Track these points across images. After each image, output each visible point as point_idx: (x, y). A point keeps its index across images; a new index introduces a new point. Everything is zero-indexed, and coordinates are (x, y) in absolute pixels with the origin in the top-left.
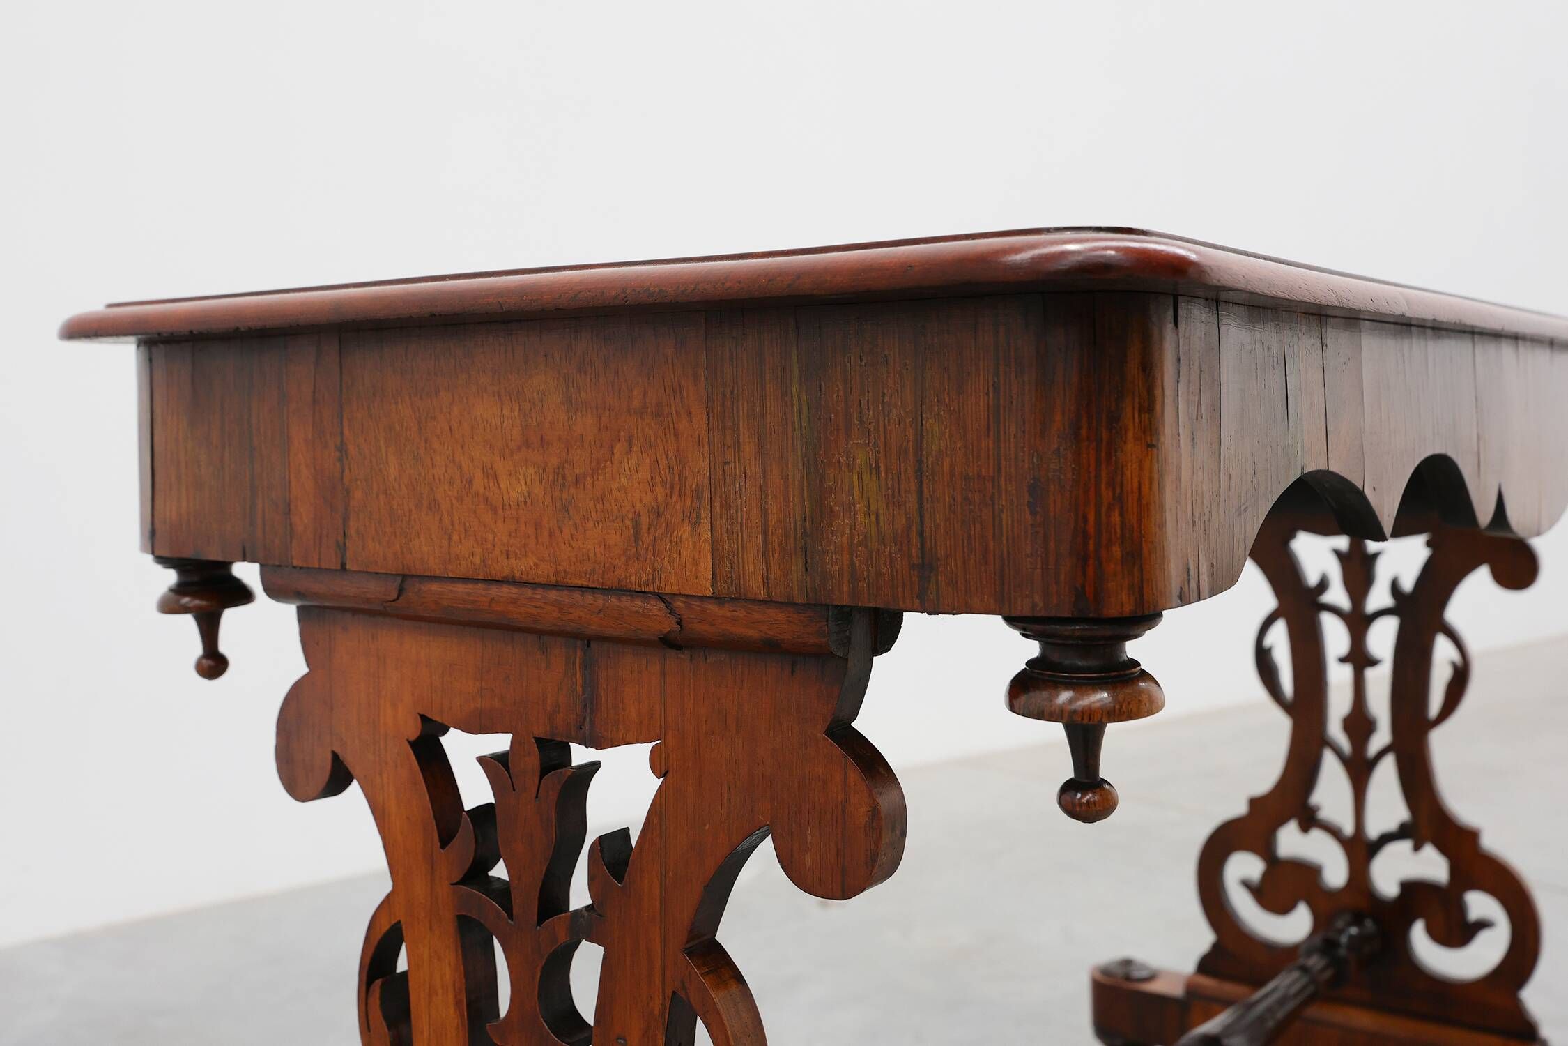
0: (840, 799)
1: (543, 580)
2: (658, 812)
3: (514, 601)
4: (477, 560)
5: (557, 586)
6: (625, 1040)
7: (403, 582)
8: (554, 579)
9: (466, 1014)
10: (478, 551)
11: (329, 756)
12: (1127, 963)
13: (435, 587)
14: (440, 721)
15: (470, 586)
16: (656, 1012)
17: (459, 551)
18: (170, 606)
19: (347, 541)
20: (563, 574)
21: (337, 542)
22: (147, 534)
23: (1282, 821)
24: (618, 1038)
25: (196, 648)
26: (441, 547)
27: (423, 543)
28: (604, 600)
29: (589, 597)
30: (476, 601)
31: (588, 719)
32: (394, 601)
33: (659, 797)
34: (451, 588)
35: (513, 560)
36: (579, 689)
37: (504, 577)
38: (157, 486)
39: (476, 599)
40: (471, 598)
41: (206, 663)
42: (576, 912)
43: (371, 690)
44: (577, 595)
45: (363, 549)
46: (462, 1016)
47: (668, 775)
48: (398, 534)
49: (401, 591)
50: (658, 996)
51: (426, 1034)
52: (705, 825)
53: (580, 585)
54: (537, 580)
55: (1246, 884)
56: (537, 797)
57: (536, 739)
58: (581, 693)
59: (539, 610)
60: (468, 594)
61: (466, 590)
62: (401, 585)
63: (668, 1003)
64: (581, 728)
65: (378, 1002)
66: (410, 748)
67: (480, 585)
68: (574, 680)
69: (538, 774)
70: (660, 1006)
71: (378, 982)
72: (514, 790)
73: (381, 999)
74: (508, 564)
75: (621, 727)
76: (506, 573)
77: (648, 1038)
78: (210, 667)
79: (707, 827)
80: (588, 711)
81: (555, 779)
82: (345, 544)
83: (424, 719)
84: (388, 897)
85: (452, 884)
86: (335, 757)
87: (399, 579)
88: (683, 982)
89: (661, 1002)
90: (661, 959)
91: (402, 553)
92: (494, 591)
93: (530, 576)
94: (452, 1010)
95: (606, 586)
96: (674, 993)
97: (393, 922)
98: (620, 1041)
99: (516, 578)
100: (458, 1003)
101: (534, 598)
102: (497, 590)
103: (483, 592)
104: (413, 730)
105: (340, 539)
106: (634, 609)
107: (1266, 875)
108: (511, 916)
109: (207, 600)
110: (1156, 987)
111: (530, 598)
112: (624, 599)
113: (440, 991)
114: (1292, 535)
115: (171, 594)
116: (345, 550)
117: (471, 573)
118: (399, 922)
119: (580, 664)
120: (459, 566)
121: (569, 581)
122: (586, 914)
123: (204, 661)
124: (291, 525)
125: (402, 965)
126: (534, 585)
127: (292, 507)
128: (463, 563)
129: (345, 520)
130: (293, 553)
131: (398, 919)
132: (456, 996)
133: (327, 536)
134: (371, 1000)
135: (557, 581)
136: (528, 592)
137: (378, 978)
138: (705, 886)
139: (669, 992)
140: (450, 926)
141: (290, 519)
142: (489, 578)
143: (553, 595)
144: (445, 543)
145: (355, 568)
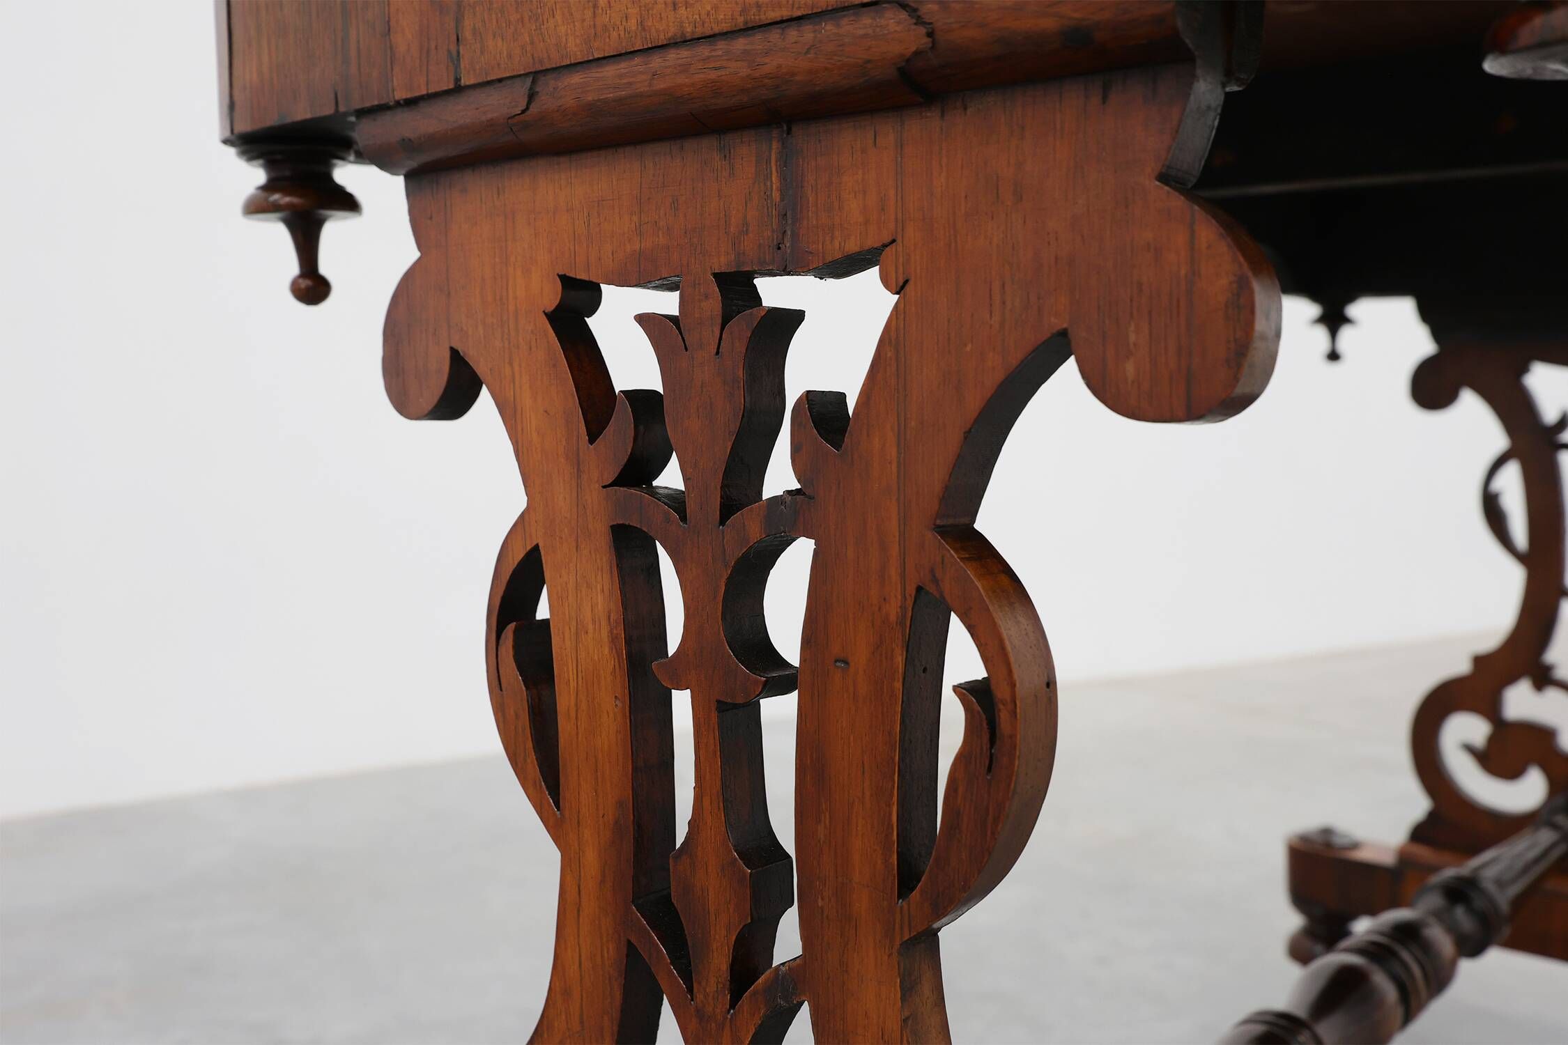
0: (1183, 272)
1: (725, 27)
2: (893, 341)
3: (684, 68)
4: (632, 24)
5: (749, 30)
6: (846, 663)
7: (534, 82)
8: (741, 20)
9: (624, 652)
10: (633, 11)
11: (447, 354)
12: (1327, 832)
13: (576, 79)
14: (587, 279)
15: (623, 65)
16: (893, 618)
17: (607, 20)
18: (257, 207)
19: (461, 48)
20: (754, 10)
21: (449, 51)
22: (226, 109)
23: (1512, 679)
24: (836, 661)
25: (292, 267)
26: (583, 21)
27: (560, 22)
28: (815, 31)
29: (792, 33)
30: (630, 84)
31: (789, 233)
32: (523, 112)
33: (895, 317)
34: (597, 75)
35: (682, 11)
36: (776, 195)
37: (669, 39)
38: (235, 47)
39: (632, 80)
40: (625, 81)
41: (305, 283)
42: (774, 499)
43: (497, 260)
44: (774, 35)
45: (482, 53)
46: (619, 656)
47: (908, 288)
48: (526, 19)
49: (531, 96)
50: (896, 597)
51: (573, 684)
52: (966, 345)
53: (779, 19)
54: (717, 30)
55: (1470, 749)
56: (717, 353)
57: (715, 275)
58: (778, 200)
59: (719, 73)
60: (621, 76)
61: (618, 71)
62: (531, 89)
63: (910, 603)
64: (779, 248)
65: (511, 652)
66: (547, 322)
67: (637, 60)
68: (769, 184)
69: (719, 321)
70: (899, 610)
71: (512, 626)
72: (686, 349)
73: (514, 647)
74: (676, 18)
75: (837, 233)
76: (673, 30)
77: (881, 655)
78: (308, 289)
79: (968, 348)
80: (790, 221)
81: (742, 326)
82: (458, 53)
83: (567, 282)
84: (522, 516)
85: (604, 487)
86: (455, 353)
87: (529, 81)
88: (932, 571)
89: (899, 604)
90: (899, 545)
91: (532, 43)
92: (656, 61)
93: (706, 25)
94: (606, 651)
95: (817, 8)
96: (919, 589)
97: (529, 548)
98: (838, 664)
99: (688, 35)
100: (613, 639)
101: (713, 56)
102: (660, 60)
103: (641, 69)
104: (551, 296)
105: (453, 48)
106: (861, 32)
107: (1492, 740)
108: (684, 518)
109: (300, 196)
110: (1364, 855)
111: (708, 58)
112: (844, 21)
113: (591, 627)
114: (1525, 369)
115: (259, 192)
116: (459, 60)
117: (624, 44)
118: (537, 546)
119: (776, 162)
120: (607, 40)
121: (763, 17)
122: (789, 498)
123: (301, 281)
124: (391, 48)
125: (543, 611)
126: (711, 38)
127: (393, 23)
128: (614, 34)
129: (458, 20)
130: (395, 83)
131: (535, 543)
132: (611, 632)
133: (436, 48)
134: (502, 650)
135: (746, 23)
136: (704, 50)
137: (512, 622)
138: (965, 433)
139: (911, 590)
140: (602, 539)
141: (390, 41)
142: (650, 46)
143: (740, 44)
144: (589, 13)
145: (472, 82)
